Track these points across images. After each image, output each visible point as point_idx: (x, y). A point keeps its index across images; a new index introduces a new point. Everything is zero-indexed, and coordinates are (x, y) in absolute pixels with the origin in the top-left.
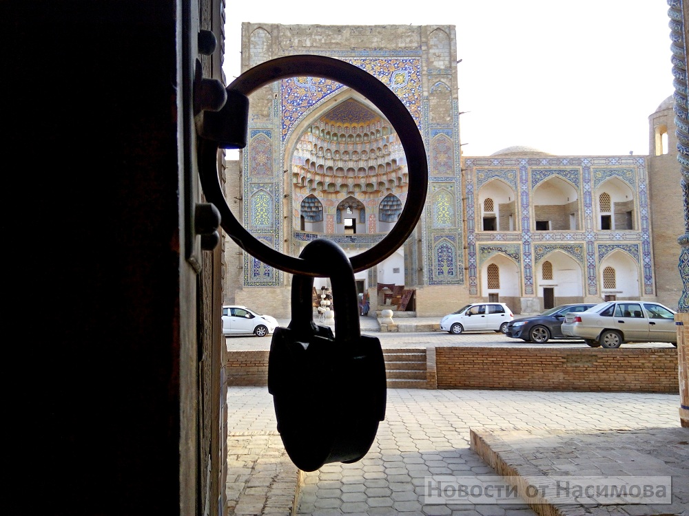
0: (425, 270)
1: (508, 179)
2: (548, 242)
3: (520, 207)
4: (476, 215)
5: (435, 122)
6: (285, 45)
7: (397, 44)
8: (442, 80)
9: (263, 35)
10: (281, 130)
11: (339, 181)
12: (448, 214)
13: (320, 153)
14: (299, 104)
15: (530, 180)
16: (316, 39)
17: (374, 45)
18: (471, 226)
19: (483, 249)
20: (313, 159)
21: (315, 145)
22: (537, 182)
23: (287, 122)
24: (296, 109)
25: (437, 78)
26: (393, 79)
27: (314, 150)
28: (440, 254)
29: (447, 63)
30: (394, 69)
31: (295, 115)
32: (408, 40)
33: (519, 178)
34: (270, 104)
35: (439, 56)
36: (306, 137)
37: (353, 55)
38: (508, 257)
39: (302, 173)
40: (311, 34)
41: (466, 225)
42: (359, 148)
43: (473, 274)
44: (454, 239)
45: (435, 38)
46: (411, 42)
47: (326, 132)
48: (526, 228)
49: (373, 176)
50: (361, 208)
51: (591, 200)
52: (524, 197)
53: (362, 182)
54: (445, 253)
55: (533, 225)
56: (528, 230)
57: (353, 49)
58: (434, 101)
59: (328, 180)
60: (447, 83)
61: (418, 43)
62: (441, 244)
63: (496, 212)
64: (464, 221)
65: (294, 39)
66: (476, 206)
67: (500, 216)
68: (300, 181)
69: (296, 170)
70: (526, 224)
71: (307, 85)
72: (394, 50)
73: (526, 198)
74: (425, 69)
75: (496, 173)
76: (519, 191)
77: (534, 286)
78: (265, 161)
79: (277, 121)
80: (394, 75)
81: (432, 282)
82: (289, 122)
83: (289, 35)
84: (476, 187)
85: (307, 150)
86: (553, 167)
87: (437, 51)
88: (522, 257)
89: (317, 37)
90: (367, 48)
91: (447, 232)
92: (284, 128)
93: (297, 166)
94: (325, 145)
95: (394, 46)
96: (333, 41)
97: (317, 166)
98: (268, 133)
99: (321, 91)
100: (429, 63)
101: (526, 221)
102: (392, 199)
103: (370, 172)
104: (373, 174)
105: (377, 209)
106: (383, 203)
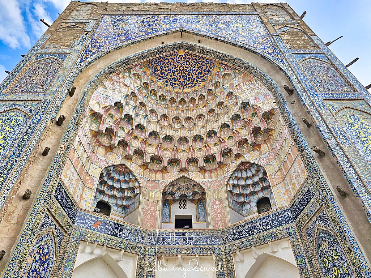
7: (231, 10)
8: (288, 26)
9: (90, 7)
10: (82, 54)
13: (142, 111)
21: (134, 94)
23: (94, 50)
24: (110, 41)
25: (282, 25)
26: (231, 25)
27: (132, 101)
30: (230, 21)
32: (241, 8)
34: (76, 39)
35: (277, 16)
36: (122, 80)
39: (109, 122)
40: (140, 5)
45: (269, 8)
46: (244, 9)
47: (151, 88)
50: (200, 199)
53: (200, 155)
57: (183, 11)
58: (285, 37)
59: (151, 151)
60: (296, 28)
61: (252, 10)
65: (122, 8)
68: (103, 130)
69: (96, 107)
71: (128, 28)
78: (43, 79)
79: (79, 48)
83: (117, 6)
85: (120, 93)
87: (274, 14)
90: (199, 11)
92: (86, 53)
93: (99, 103)
98: (62, 57)
99: (145, 31)
100: (269, 18)
102: (244, 175)
103: (208, 140)
104: (213, 143)
105: (224, 190)
106: (231, 182)
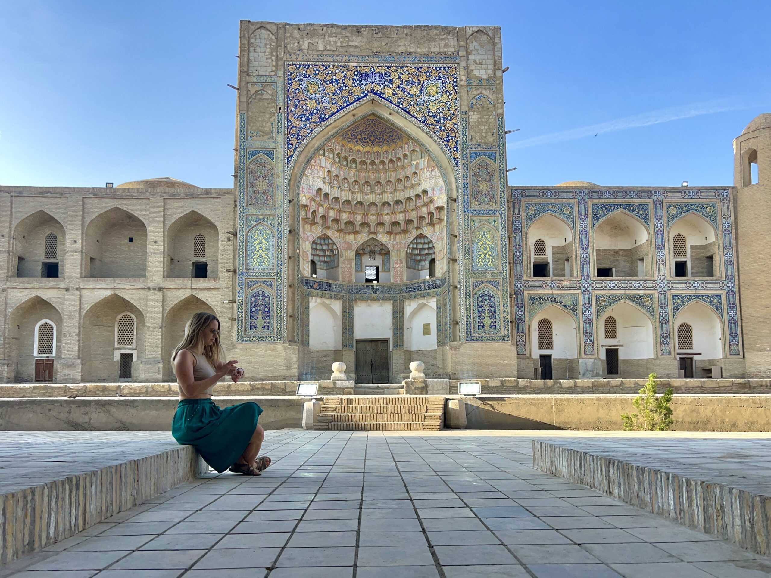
0: (463, 322)
1: (563, 214)
2: (612, 291)
3: (578, 249)
4: (524, 258)
5: (475, 142)
6: (292, 48)
7: (430, 48)
8: (484, 92)
9: (266, 36)
10: (286, 150)
11: (359, 218)
12: (490, 255)
13: (335, 182)
14: (308, 119)
15: (590, 216)
16: (330, 41)
17: (402, 49)
18: (518, 270)
19: (533, 299)
20: (326, 189)
21: (329, 171)
22: (598, 218)
23: (294, 141)
24: (305, 125)
25: (478, 89)
26: (424, 90)
27: (327, 178)
28: (480, 304)
29: (490, 72)
30: (425, 78)
31: (303, 133)
32: (443, 43)
33: (577, 214)
34: (272, 119)
35: (480, 64)
36: (318, 161)
37: (376, 60)
38: (564, 308)
39: (313, 206)
40: (324, 35)
41: (512, 269)
42: (383, 177)
43: (521, 330)
44: (497, 286)
45: (476, 42)
46: (446, 46)
47: (342, 156)
48: (586, 274)
49: (400, 212)
50: (386, 253)
51: (663, 240)
52: (584, 236)
54: (486, 303)
55: (593, 271)
56: (589, 276)
57: (376, 54)
58: (474, 117)
59: (345, 217)
60: (490, 96)
61: (454, 48)
62: (482, 291)
63: (549, 256)
64: (510, 263)
65: (303, 42)
66: (524, 247)
67: (554, 261)
68: (310, 215)
69: (304, 200)
70: (585, 269)
71: (318, 96)
72: (426, 56)
73: (586, 238)
74: (464, 78)
75: (550, 207)
76: (577, 229)
77: (595, 345)
78: (266, 188)
79: (281, 139)
80: (425, 85)
81: (470, 338)
82: (296, 142)
83: (298, 36)
84: (524, 225)
85: (318, 177)
86: (619, 201)
87: (478, 58)
88: (581, 309)
89: (332, 39)
90: (393, 52)
91: (489, 277)
92: (289, 148)
93: (305, 196)
94: (342, 173)
95: (425, 50)
96: (351, 44)
97: (331, 198)
98: (270, 155)
99: (336, 103)
100: (468, 72)
101: (585, 266)
102: (422, 241)
103: (395, 207)
104: (399, 210)
105: (405, 253)
106: (411, 246)
